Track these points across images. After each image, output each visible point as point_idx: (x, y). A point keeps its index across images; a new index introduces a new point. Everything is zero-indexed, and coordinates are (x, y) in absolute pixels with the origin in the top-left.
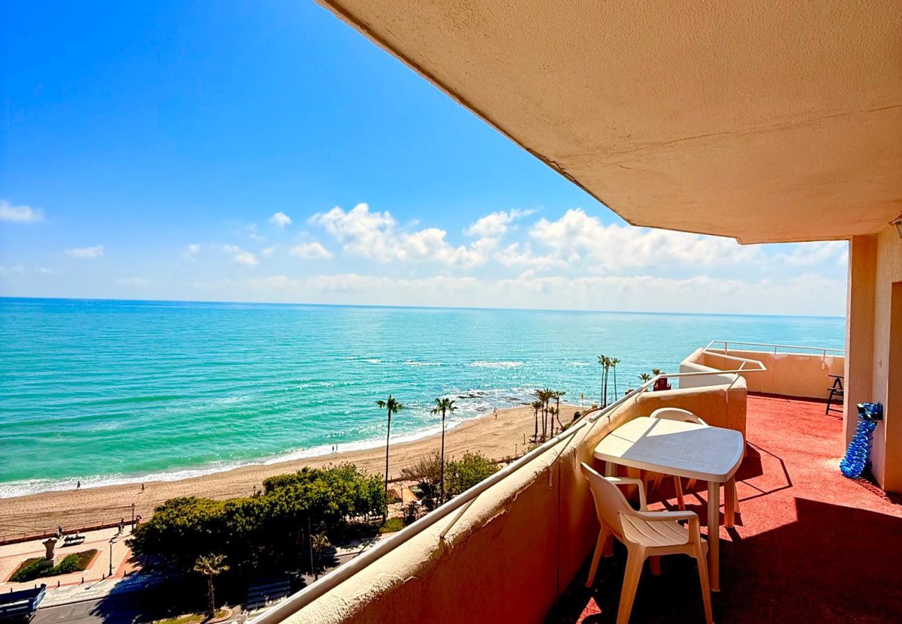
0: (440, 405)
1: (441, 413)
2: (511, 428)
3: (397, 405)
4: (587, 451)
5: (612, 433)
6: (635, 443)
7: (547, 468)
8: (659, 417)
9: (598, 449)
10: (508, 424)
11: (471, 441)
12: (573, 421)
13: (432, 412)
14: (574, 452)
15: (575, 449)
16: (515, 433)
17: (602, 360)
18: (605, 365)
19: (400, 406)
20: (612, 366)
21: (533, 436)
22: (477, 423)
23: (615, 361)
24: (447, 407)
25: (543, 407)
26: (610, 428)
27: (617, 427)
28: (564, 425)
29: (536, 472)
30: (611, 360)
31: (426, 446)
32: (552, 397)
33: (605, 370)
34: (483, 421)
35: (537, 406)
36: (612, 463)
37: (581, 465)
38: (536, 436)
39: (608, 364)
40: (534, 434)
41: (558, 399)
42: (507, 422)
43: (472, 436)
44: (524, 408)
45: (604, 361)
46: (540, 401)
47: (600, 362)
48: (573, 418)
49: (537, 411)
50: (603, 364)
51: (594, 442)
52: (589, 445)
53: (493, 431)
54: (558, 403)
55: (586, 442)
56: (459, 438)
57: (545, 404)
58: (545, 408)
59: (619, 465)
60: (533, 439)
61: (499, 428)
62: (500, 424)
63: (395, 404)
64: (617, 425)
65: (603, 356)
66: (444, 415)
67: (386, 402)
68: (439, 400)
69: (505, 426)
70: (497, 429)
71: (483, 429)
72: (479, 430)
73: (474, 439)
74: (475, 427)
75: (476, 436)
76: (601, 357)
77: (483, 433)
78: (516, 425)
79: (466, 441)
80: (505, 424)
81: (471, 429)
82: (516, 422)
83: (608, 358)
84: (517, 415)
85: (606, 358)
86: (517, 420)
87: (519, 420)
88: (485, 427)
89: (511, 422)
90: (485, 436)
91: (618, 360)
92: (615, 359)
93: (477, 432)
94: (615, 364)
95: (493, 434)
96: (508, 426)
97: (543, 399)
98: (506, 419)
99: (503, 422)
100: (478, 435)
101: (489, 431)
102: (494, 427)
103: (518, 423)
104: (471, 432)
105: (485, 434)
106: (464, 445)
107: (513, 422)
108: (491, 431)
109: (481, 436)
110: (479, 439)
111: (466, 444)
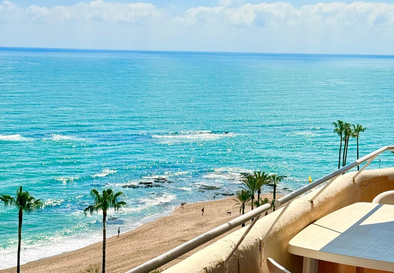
0: (99, 199)
1: (101, 212)
3: (33, 201)
4: (279, 244)
5: (315, 223)
6: (343, 234)
7: (222, 264)
8: (382, 202)
9: (292, 242)
13: (86, 209)
14: (260, 244)
15: (261, 241)
17: (339, 128)
18: (343, 136)
19: (37, 202)
20: (354, 136)
22: (155, 225)
23: (359, 129)
24: (110, 203)
25: (253, 198)
26: (313, 216)
27: (325, 215)
29: (206, 268)
30: (352, 128)
31: (78, 260)
32: (267, 184)
33: (343, 143)
34: (165, 221)
35: (244, 197)
36: (311, 259)
37: (268, 260)
39: (346, 134)
41: (275, 186)
42: (200, 221)
44: (224, 201)
45: (342, 129)
46: (247, 189)
47: (336, 130)
49: (243, 205)
50: (341, 134)
51: (288, 233)
52: (282, 237)
53: (178, 235)
54: (275, 192)
55: (276, 234)
56: (128, 247)
57: (256, 194)
58: (256, 199)
59: (320, 261)
61: (187, 230)
62: (189, 224)
63: (30, 200)
64: (324, 213)
65: (340, 122)
66: (105, 215)
67: (15, 197)
68: (96, 193)
69: (196, 227)
70: (186, 232)
71: (164, 233)
72: (159, 235)
73: (151, 248)
74: (153, 230)
75: (155, 243)
76: (337, 123)
77: (166, 239)
78: (213, 225)
79: (139, 252)
80: (198, 225)
81: (147, 233)
82: (213, 221)
83: (348, 124)
84: (214, 212)
85: (345, 124)
86: (215, 219)
87: (217, 218)
88: (167, 230)
89: (207, 222)
90: (168, 243)
91: (363, 128)
92: (358, 126)
93: (156, 237)
94: (358, 134)
95: (179, 239)
96: (203, 227)
97: (253, 186)
98: (199, 218)
99: (195, 223)
100: (157, 242)
101: (173, 236)
102: (181, 229)
103: (216, 222)
104: (146, 238)
105: (168, 241)
106: (136, 257)
107: (209, 221)
108: (176, 236)
109: (161, 243)
110: (159, 247)
111: (139, 256)
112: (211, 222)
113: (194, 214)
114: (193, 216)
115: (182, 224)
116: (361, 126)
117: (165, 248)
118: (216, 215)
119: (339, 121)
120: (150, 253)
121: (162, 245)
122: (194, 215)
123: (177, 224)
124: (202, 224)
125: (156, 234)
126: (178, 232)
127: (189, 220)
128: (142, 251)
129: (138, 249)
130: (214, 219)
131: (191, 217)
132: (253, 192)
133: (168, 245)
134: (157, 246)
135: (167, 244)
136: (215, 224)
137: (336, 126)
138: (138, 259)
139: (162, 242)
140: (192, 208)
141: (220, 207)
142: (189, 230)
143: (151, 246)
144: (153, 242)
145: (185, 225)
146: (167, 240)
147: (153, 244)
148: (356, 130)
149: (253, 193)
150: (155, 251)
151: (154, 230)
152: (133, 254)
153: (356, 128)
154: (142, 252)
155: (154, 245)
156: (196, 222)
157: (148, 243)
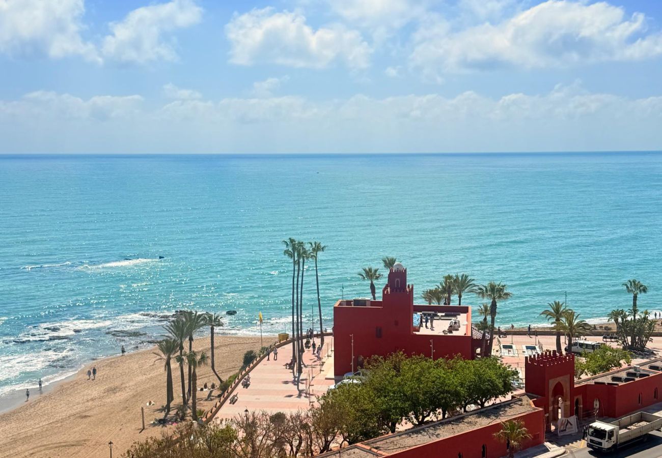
2: (120, 397)
10: (113, 390)
11: (27, 439)
12: (243, 368)
16: (126, 406)
17: (290, 249)
21: (161, 410)
23: (318, 248)
25: (182, 348)
28: (225, 378)
32: (200, 326)
35: (169, 348)
38: (167, 408)
40: (165, 403)
42: (112, 385)
43: (32, 426)
45: (294, 249)
46: (173, 337)
47: (286, 252)
48: (242, 364)
49: (168, 359)
50: (293, 255)
53: (78, 409)
57: (186, 344)
58: (186, 350)
60: (162, 415)
61: (92, 400)
62: (95, 391)
65: (292, 241)
69: (106, 394)
70: (90, 403)
71: (57, 408)
72: (50, 411)
73: (33, 433)
74: (42, 404)
75: (41, 425)
76: (288, 241)
77: (58, 417)
78: (130, 389)
79: (15, 441)
80: (108, 391)
81: (32, 410)
82: (131, 383)
83: (302, 243)
84: (134, 369)
85: (298, 243)
86: (134, 379)
87: (137, 378)
88: (62, 402)
89: (122, 385)
90: (61, 422)
91: (322, 245)
92: (315, 243)
93: (45, 414)
94: (316, 254)
95: (78, 415)
96: (115, 393)
97: (180, 333)
98: (111, 380)
99: (105, 388)
100: (44, 424)
101: (70, 411)
102: (83, 400)
103: (136, 384)
104: (30, 417)
105: (62, 419)
106: (10, 449)
107: (124, 383)
108: (75, 410)
109: (51, 423)
110: (46, 430)
111: (14, 448)
112: (127, 385)
113: (105, 374)
114: (103, 378)
115: (86, 391)
116: (320, 243)
117: (56, 431)
118: (136, 373)
119: (290, 239)
120: (31, 441)
121: (52, 427)
122: (105, 376)
123: (79, 391)
124: (115, 389)
125: (44, 411)
126: (78, 404)
127: (97, 384)
128: (20, 439)
129: (14, 437)
130: (132, 380)
131: (100, 380)
132: (181, 340)
133: (61, 426)
134: (44, 430)
135: (59, 425)
136: (133, 387)
137: (287, 245)
138: (12, 453)
139: (53, 422)
140: (103, 366)
141: (143, 361)
142: (95, 399)
143: (34, 430)
144: (38, 424)
145: (90, 392)
146: (60, 418)
147: (39, 426)
148: (314, 250)
149: (181, 342)
150: (40, 437)
151: (44, 404)
152: (5, 445)
153: (314, 246)
154: (20, 441)
155: (39, 428)
156: (107, 387)
157: (30, 426)
